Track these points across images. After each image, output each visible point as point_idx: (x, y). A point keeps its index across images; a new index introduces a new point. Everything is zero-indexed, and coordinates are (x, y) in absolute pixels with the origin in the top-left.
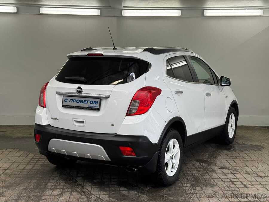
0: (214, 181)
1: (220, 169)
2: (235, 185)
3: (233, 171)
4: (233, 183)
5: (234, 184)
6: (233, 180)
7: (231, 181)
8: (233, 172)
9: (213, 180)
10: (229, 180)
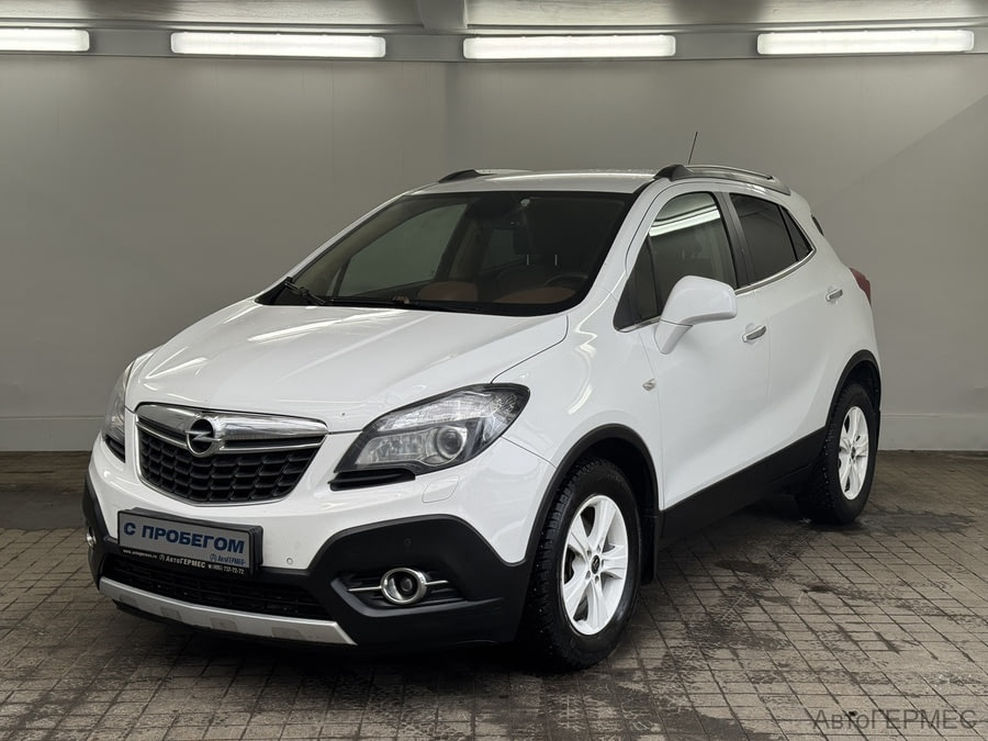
0: (780, 629)
1: (805, 591)
2: (856, 643)
3: (853, 598)
4: (850, 637)
5: (853, 640)
6: (849, 628)
7: (841, 630)
8: (850, 602)
9: (778, 627)
10: (835, 628)
